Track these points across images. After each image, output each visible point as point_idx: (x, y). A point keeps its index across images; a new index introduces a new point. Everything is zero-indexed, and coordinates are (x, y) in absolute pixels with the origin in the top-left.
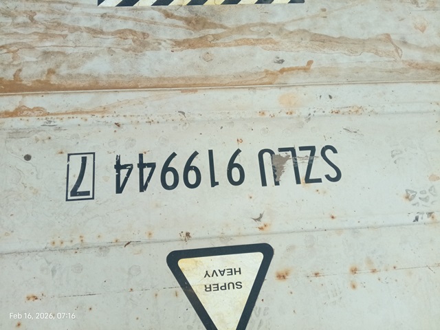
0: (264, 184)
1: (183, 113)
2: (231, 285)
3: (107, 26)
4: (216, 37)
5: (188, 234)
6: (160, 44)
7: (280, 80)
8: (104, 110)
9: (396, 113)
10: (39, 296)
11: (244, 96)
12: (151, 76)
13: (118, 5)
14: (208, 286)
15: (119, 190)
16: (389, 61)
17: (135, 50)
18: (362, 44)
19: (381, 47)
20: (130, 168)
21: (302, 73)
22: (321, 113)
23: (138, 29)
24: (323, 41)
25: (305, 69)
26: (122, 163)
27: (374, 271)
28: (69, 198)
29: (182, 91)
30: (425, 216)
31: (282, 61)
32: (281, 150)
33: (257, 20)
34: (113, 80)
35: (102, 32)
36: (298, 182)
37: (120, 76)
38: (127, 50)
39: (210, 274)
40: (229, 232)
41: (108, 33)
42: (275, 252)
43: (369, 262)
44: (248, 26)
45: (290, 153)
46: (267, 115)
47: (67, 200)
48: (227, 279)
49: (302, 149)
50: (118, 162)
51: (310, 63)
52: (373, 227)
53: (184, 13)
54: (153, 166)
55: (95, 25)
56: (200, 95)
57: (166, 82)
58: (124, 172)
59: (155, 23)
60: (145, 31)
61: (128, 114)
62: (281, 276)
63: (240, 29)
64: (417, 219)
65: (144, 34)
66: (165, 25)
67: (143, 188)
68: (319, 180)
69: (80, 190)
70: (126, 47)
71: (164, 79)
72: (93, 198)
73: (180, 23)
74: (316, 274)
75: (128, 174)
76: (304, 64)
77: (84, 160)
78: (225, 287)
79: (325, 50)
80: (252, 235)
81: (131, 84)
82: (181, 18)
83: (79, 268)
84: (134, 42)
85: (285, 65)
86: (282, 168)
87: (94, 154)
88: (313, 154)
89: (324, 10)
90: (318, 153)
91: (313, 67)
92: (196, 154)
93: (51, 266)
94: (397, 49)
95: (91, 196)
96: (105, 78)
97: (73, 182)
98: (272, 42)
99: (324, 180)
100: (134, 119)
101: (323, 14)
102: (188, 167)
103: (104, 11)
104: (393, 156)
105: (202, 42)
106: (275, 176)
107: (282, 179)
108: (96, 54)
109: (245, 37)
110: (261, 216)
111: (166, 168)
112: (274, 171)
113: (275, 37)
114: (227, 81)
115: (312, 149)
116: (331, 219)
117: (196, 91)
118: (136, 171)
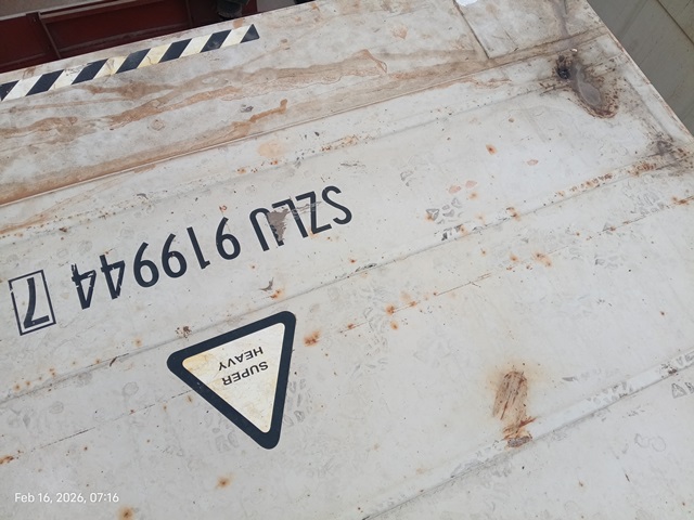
0: (265, 247)
1: (144, 195)
2: (254, 369)
3: (20, 122)
4: (162, 101)
5: (186, 329)
6: (94, 125)
7: (254, 129)
8: (42, 218)
10: (16, 455)
11: (214, 158)
12: (92, 164)
13: (28, 94)
14: (226, 379)
15: (86, 303)
16: (373, 79)
17: (63, 140)
18: (339, 68)
19: (361, 66)
20: (93, 276)
21: (277, 116)
22: (311, 154)
23: (62, 115)
24: (293, 75)
25: (280, 111)
26: (80, 273)
27: (412, 304)
28: (24, 330)
29: (136, 171)
30: (454, 231)
31: (251, 108)
32: (275, 206)
33: (208, 71)
34: (44, 181)
35: (15, 130)
36: (305, 234)
37: (52, 174)
38: (54, 142)
39: (226, 364)
40: (235, 313)
41: (25, 129)
42: (297, 318)
43: (405, 296)
44: (199, 79)
45: (287, 206)
46: (248, 171)
47: (22, 334)
48: (247, 364)
49: (299, 198)
50: (75, 272)
51: (284, 103)
52: (400, 259)
53: (115, 83)
54: (121, 265)
55: (5, 124)
56: (160, 170)
57: (113, 166)
58: (86, 283)
59: (81, 103)
60: (70, 115)
61: (73, 214)
62: (311, 341)
63: (189, 85)
64: (445, 237)
65: (70, 119)
66: (95, 102)
67: (115, 293)
68: (329, 227)
69: (35, 318)
70: (51, 139)
71: (110, 163)
72: (54, 323)
73: (113, 95)
74: (350, 327)
75: (92, 283)
76: (277, 105)
77: (31, 283)
78: (247, 373)
79: (298, 84)
80: (266, 307)
81: (69, 179)
82: (112, 90)
83: (58, 407)
84: (60, 130)
85: (255, 112)
86: (282, 224)
87: (42, 271)
88: (313, 200)
89: (285, 41)
90: (319, 197)
91: (288, 106)
92: (172, 237)
93: (22, 415)
94: (379, 63)
96: (34, 182)
97: (23, 311)
98: (232, 90)
99: (334, 224)
100: (83, 218)
101: (285, 46)
102: (166, 255)
103: (13, 105)
104: (403, 179)
105: (146, 110)
106: (276, 236)
107: (285, 237)
108: (15, 157)
109: (197, 92)
110: (271, 284)
111: (138, 264)
112: (274, 231)
113: (234, 84)
114: (190, 146)
115: (312, 195)
116: (351, 264)
117: (153, 166)
118: (101, 277)
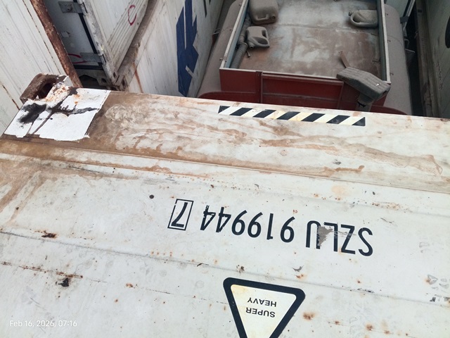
0: (308, 245)
1: (258, 186)
2: (266, 313)
3: (221, 126)
4: (292, 141)
5: (242, 268)
6: (252, 141)
7: (335, 175)
8: (206, 176)
9: (429, 214)
10: (134, 286)
11: (305, 181)
12: (242, 160)
13: (231, 115)
14: (249, 309)
15: (203, 228)
16: (429, 175)
17: (235, 143)
18: (408, 159)
19: (424, 164)
20: (213, 215)
21: (354, 173)
22: (364, 203)
23: (241, 130)
24: (375, 153)
25: (357, 171)
26: (209, 211)
27: (387, 332)
28: (170, 226)
29: (261, 172)
30: (442, 299)
31: (340, 163)
32: (326, 224)
33: (325, 133)
34: (216, 159)
35: (217, 129)
36: (336, 249)
37: (222, 157)
38: (230, 142)
39: (253, 300)
40: (272, 274)
41: (221, 131)
42: (306, 297)
43: (385, 324)
44: (318, 137)
45: (333, 227)
46: (320, 197)
47: (168, 227)
48: (264, 307)
49: (343, 226)
50: (207, 209)
51: (361, 167)
52: (393, 298)
53: (274, 124)
54: (229, 216)
55: (213, 125)
56: (273, 177)
57: (250, 165)
58: (209, 217)
59: (252, 128)
60: (245, 132)
61: (221, 181)
63: (311, 138)
64: (434, 300)
65: (243, 133)
66: (259, 130)
67: (219, 230)
68: (353, 252)
69: (178, 223)
70: (230, 140)
71: (250, 163)
72: (185, 230)
73: (270, 130)
74: (337, 323)
75: (211, 219)
76: (357, 167)
77: (186, 204)
78: (262, 313)
79: (376, 160)
80: (290, 280)
81: (228, 163)
82: (270, 127)
83: (164, 273)
84: (236, 137)
85: (341, 166)
86: (325, 237)
87: (193, 202)
88: (351, 232)
89: (380, 133)
90: (356, 232)
91: (363, 170)
92: (260, 214)
93: (146, 268)
94: (438, 167)
95: (184, 228)
96: (212, 157)
98: (334, 149)
99: (358, 252)
100: (224, 184)
101: (379, 135)
102: (253, 222)
103: (221, 117)
104: (420, 246)
105: (282, 143)
106: (318, 242)
107: (323, 245)
108: (210, 142)
109: (315, 143)
110: (301, 268)
111: (237, 220)
112: (318, 238)
113: (337, 146)
114: (295, 170)
115: (352, 228)
116: (357, 283)
117: (270, 173)
118: (217, 217)
